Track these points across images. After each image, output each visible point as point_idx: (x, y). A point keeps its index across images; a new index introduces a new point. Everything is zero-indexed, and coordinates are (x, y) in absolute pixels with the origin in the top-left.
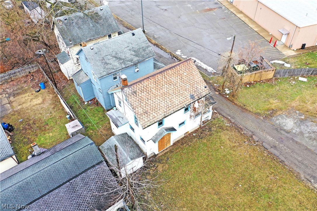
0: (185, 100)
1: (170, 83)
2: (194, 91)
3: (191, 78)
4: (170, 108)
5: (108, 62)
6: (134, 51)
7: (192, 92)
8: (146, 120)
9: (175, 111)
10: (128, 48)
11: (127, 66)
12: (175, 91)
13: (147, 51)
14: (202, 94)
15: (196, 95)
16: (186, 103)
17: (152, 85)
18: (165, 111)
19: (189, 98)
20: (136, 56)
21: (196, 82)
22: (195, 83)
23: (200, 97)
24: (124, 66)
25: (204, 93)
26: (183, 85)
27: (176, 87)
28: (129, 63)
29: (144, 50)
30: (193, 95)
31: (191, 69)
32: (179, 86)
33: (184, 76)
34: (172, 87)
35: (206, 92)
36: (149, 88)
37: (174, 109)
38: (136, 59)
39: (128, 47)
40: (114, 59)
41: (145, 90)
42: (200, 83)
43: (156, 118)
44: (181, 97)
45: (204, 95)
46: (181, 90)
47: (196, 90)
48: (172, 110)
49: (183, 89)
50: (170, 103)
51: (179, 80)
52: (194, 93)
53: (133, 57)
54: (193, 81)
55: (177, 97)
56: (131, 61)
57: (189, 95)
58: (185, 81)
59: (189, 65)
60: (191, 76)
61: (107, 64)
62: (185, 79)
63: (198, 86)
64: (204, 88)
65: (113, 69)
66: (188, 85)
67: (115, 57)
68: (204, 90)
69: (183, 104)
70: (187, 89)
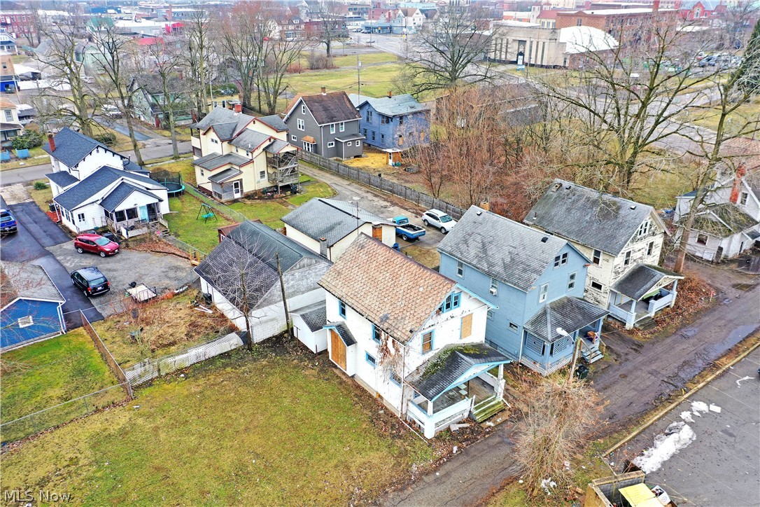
0: (375, 312)
1: (395, 277)
2: (396, 316)
3: (418, 301)
4: (355, 298)
5: (470, 241)
6: (513, 259)
7: (393, 314)
8: (329, 279)
9: (353, 306)
10: (511, 249)
11: (479, 266)
12: (385, 290)
13: (526, 276)
14: (396, 331)
15: (390, 322)
16: (371, 314)
17: (381, 259)
18: (349, 294)
19: (381, 315)
20: (506, 266)
21: (415, 312)
22: (412, 312)
23: (389, 331)
24: (474, 262)
25: (399, 334)
26: (400, 296)
27: (391, 289)
28: (485, 265)
29: (525, 270)
30: (387, 318)
31: (435, 292)
32: (394, 292)
33: (416, 290)
34: (389, 284)
35: (403, 336)
36: (375, 259)
37: (356, 304)
38: (498, 269)
39: (515, 248)
40: (480, 245)
41: (371, 255)
42: (415, 318)
43: (335, 289)
44: (377, 303)
45: (395, 335)
46: (389, 298)
47: (399, 318)
48: (353, 301)
49: (392, 300)
50: (362, 294)
51: (406, 286)
52: (392, 318)
53: (500, 263)
54: (413, 307)
55: (376, 297)
56: (491, 265)
57: (386, 313)
58: (408, 296)
59: (441, 286)
60: (422, 299)
61: (466, 242)
62: (412, 294)
63: (407, 318)
64: (409, 329)
65: (462, 254)
66: (403, 302)
67: (484, 245)
68: (404, 331)
69: (368, 312)
70: (395, 306)
